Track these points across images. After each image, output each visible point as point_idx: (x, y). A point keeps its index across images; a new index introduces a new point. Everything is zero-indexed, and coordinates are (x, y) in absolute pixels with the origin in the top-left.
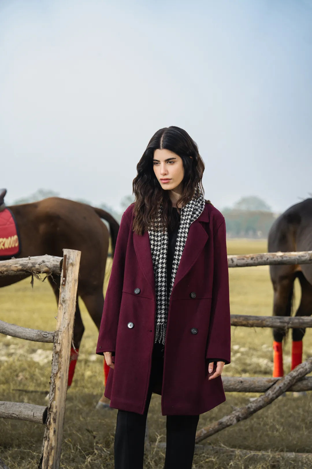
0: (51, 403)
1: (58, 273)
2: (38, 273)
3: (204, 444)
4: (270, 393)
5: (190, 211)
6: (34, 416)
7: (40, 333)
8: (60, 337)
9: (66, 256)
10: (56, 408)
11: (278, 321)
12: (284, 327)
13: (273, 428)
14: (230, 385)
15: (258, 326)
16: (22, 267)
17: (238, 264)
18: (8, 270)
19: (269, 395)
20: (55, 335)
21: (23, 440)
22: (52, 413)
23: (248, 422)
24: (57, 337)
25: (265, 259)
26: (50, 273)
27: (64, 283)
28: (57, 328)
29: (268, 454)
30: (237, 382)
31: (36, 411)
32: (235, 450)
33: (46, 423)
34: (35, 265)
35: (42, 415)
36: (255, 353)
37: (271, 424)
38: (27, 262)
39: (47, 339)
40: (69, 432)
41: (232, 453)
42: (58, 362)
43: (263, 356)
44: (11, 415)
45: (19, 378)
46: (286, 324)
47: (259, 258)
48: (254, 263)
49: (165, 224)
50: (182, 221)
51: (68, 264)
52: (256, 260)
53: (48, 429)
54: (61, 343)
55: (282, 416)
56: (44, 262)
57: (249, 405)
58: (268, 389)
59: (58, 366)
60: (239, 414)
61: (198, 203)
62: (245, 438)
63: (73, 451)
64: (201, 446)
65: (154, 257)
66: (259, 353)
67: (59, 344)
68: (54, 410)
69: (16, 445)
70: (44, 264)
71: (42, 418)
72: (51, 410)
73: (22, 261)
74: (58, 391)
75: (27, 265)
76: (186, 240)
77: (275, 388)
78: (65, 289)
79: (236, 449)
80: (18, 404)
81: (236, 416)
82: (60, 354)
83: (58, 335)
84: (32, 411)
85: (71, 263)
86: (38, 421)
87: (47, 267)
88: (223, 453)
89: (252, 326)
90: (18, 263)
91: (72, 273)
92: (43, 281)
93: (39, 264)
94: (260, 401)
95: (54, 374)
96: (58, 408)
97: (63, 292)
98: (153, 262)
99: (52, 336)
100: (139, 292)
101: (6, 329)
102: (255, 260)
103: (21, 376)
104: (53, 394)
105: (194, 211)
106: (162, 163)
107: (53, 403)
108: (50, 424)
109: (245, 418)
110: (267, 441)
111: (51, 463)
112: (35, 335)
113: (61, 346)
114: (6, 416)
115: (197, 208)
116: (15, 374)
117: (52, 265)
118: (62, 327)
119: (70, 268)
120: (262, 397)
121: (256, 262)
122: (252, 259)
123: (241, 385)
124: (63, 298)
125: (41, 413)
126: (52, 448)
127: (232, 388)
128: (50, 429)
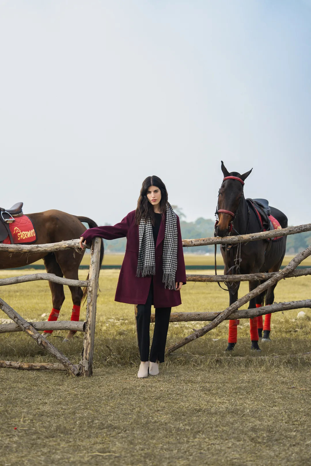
0: (88, 319)
2: (77, 248)
4: (216, 320)
6: (78, 327)
7: (80, 282)
14: (192, 317)
15: (208, 281)
16: (68, 245)
17: (195, 244)
18: (60, 247)
19: (215, 321)
22: (88, 325)
24: (90, 283)
25: (211, 241)
27: (92, 253)
30: (196, 315)
31: (79, 325)
33: (85, 330)
34: (76, 244)
35: (83, 326)
39: (84, 285)
42: (91, 297)
44: (65, 327)
47: (207, 240)
48: (205, 243)
53: (86, 333)
54: (92, 286)
58: (215, 318)
59: (91, 299)
68: (89, 323)
73: (69, 242)
74: (91, 313)
75: (71, 244)
77: (219, 317)
78: (93, 256)
80: (69, 321)
81: (196, 334)
82: (92, 292)
84: (77, 324)
85: (97, 242)
86: (81, 329)
89: (204, 281)
91: (97, 247)
94: (210, 325)
95: (88, 303)
97: (92, 258)
99: (87, 283)
101: (60, 280)
104: (89, 315)
106: (152, 193)
108: (87, 331)
111: (88, 352)
112: (77, 283)
114: (62, 328)
118: (92, 278)
119: (96, 245)
120: (211, 323)
122: (204, 240)
123: (198, 316)
126: (89, 344)
127: (194, 318)
128: (88, 333)
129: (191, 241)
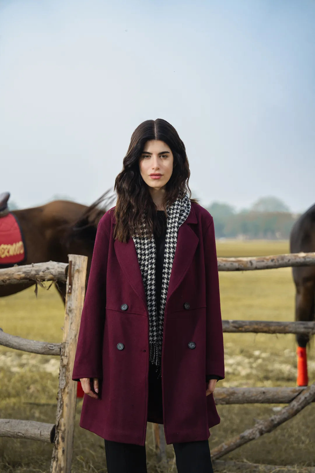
0: (59, 421)
1: (63, 281)
2: (42, 280)
3: (225, 460)
4: (295, 404)
5: (177, 213)
6: (41, 435)
7: (46, 345)
8: (67, 350)
9: (71, 262)
10: (64, 426)
11: (302, 326)
12: (308, 333)
13: (298, 440)
14: (252, 396)
15: (280, 332)
16: (25, 275)
17: (258, 267)
18: (10, 279)
19: (294, 406)
20: (62, 347)
21: (32, 459)
22: (60, 431)
23: (272, 434)
24: (64, 349)
25: (286, 261)
26: (55, 280)
27: (70, 291)
28: (64, 340)
29: (293, 469)
30: (259, 392)
31: (43, 430)
32: (258, 466)
33: (54, 442)
34: (39, 273)
35: (50, 434)
36: (277, 358)
37: (296, 436)
38: (30, 269)
40: (81, 449)
41: (255, 469)
42: (65, 376)
43: (286, 362)
44: (17, 434)
45: (31, 391)
46: (310, 330)
47: (280, 259)
48: (275, 265)
49: (151, 230)
50: (169, 224)
51: (73, 271)
52: (277, 262)
53: (56, 449)
54: (68, 356)
55: (308, 427)
56: (48, 269)
57: (273, 417)
58: (293, 399)
59: (66, 381)
60: (262, 427)
61: (184, 203)
62: (269, 452)
63: (85, 469)
64: (223, 461)
65: (142, 268)
66: (282, 359)
67: (66, 356)
68: (63, 428)
69: (25, 464)
70: (48, 271)
71: (49, 437)
72: (59, 428)
73: (25, 268)
74: (67, 408)
75: (30, 272)
76: (175, 245)
77: (300, 399)
78: (71, 297)
79: (260, 465)
80: (24, 421)
81: (259, 429)
82: (68, 367)
83: (64, 347)
84: (39, 430)
85: (77, 270)
86: (46, 440)
87: (52, 274)
88: (246, 469)
89: (274, 332)
90: (21, 270)
91: (78, 280)
92: (48, 289)
93: (43, 272)
94: (284, 413)
95: (61, 389)
96: (66, 425)
97: (69, 301)
98: (142, 273)
99: (59, 348)
100: (127, 308)
101: (10, 341)
102: (275, 262)
103: (33, 388)
104: (61, 411)
105: (181, 212)
106: (154, 157)
107: (61, 420)
108: (58, 443)
109: (269, 431)
110: (292, 454)
112: (40, 347)
113: (69, 359)
114: (12, 435)
115: (184, 209)
116: (26, 386)
117: (57, 272)
118: (69, 339)
119: (76, 275)
120: (287, 408)
121: (277, 264)
122: (272, 260)
123: (263, 396)
124: (69, 307)
125: (48, 432)
126: (61, 469)
127: (254, 400)
128: (59, 448)
129: (251, 262)
